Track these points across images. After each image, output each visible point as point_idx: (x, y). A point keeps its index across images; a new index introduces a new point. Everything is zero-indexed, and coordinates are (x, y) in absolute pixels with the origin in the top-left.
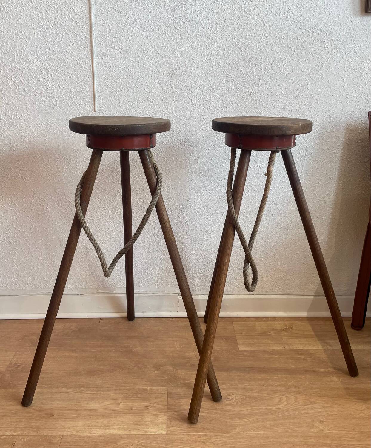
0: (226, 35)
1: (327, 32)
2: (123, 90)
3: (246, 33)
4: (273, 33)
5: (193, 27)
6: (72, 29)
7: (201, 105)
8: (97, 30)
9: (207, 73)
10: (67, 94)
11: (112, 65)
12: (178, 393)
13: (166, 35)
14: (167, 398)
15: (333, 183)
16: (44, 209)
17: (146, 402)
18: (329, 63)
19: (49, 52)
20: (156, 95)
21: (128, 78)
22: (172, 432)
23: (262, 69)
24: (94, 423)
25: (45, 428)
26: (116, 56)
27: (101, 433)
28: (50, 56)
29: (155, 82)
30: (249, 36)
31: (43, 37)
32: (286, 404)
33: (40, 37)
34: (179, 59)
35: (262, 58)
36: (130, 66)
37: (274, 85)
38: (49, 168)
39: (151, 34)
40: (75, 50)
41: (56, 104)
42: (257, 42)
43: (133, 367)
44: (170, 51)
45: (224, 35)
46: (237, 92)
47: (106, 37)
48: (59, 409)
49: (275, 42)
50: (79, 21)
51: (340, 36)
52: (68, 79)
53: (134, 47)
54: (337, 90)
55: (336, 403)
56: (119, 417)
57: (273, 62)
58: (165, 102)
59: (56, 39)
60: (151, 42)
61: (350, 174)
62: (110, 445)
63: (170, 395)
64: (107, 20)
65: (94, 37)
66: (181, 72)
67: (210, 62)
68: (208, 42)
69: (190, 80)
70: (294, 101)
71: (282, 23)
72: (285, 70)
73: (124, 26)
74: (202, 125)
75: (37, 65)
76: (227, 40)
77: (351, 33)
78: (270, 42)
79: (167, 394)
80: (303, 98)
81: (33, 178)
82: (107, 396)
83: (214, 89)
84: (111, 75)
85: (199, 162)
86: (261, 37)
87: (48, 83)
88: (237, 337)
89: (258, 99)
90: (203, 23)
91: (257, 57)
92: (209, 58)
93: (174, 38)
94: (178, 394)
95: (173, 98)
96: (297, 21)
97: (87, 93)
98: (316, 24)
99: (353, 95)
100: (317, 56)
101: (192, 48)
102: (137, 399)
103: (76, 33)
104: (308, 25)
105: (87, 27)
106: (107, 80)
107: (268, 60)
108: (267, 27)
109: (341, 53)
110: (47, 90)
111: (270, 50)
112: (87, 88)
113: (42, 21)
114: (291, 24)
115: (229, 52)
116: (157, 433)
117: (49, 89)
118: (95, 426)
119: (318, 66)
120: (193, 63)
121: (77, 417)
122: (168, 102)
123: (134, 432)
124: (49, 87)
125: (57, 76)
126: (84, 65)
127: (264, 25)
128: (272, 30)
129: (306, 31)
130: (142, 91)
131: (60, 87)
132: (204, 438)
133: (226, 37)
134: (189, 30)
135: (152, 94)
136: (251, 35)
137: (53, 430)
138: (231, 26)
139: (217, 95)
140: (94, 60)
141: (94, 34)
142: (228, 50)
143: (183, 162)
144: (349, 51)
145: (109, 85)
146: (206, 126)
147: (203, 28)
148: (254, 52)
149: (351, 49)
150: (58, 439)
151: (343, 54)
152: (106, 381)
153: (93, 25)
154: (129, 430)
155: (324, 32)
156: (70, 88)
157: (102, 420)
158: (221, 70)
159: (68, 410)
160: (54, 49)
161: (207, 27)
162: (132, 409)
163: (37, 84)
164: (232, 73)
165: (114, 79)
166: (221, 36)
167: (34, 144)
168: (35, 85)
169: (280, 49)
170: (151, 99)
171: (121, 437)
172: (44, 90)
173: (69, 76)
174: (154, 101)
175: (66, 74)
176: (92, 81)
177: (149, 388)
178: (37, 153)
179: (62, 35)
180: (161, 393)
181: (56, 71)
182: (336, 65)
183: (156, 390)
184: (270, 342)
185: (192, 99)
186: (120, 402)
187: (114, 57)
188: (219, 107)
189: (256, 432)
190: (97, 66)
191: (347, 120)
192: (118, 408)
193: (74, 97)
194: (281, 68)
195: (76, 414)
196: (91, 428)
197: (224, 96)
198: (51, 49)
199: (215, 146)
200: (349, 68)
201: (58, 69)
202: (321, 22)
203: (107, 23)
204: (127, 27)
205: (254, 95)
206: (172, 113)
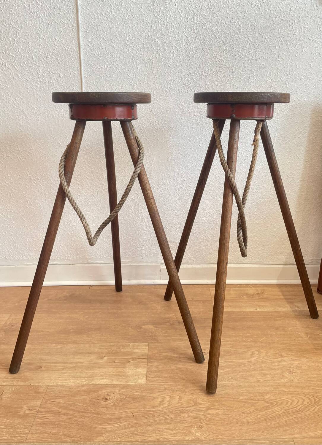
0: (202, 23)
1: (295, 20)
2: (108, 75)
3: (220, 21)
4: (245, 21)
5: (171, 16)
6: (60, 18)
7: (180, 89)
8: (83, 18)
9: (185, 59)
10: (56, 79)
11: (98, 52)
13: (147, 23)
15: (301, 161)
16: (38, 186)
18: (297, 49)
19: (40, 40)
20: (138, 79)
21: (112, 64)
22: (151, 382)
23: (236, 55)
26: (101, 43)
27: (85, 383)
28: (41, 44)
29: (137, 68)
30: (223, 23)
31: (34, 26)
33: (31, 26)
35: (235, 45)
36: (114, 53)
37: (246, 70)
38: (41, 148)
39: (133, 22)
40: (63, 38)
41: (47, 89)
42: (231, 29)
43: (118, 326)
45: (200, 23)
46: (212, 77)
47: (91, 25)
48: (46, 363)
49: (247, 29)
50: (66, 10)
51: (307, 23)
52: (57, 65)
53: (118, 35)
54: (305, 74)
55: (305, 357)
56: (102, 369)
57: (246, 48)
58: (147, 86)
59: (46, 28)
60: (133, 30)
61: (316, 153)
62: (92, 394)
64: (92, 9)
65: (80, 25)
66: (161, 58)
67: (187, 49)
68: (186, 30)
69: (169, 66)
70: (265, 85)
71: (254, 12)
72: (256, 56)
73: (108, 15)
74: (181, 108)
75: (29, 53)
76: (203, 27)
77: (317, 21)
78: (243, 29)
80: (274, 82)
81: (27, 158)
82: (92, 351)
83: (192, 74)
84: (96, 61)
85: (178, 142)
86: (234, 25)
87: (39, 69)
89: (232, 83)
90: (181, 12)
91: (231, 43)
92: (187, 45)
93: (154, 26)
95: (154, 83)
96: (267, 10)
97: (75, 79)
98: (285, 12)
99: (319, 79)
100: (286, 43)
101: (171, 35)
103: (64, 22)
104: (277, 13)
105: (73, 16)
106: (93, 66)
107: (241, 46)
108: (240, 15)
109: (308, 40)
110: (39, 76)
111: (243, 36)
112: (75, 73)
113: (32, 11)
114: (262, 13)
115: (205, 39)
117: (40, 75)
119: (287, 52)
120: (172, 50)
121: (63, 369)
122: (149, 86)
124: (40, 73)
125: (47, 62)
126: (72, 52)
127: (237, 14)
128: (244, 18)
129: (276, 19)
130: (125, 76)
131: (50, 72)
133: (202, 25)
134: (168, 18)
135: (134, 79)
136: (225, 23)
138: (207, 14)
139: (195, 80)
140: (81, 47)
141: (81, 23)
142: (204, 37)
143: (163, 142)
144: (315, 37)
145: (94, 71)
146: (184, 109)
147: (181, 17)
148: (228, 39)
149: (318, 35)
151: (310, 40)
152: (92, 338)
153: (79, 15)
154: (111, 380)
155: (292, 20)
156: (59, 74)
157: (87, 372)
158: (198, 56)
160: (44, 37)
161: (185, 15)
162: (115, 362)
163: (29, 70)
164: (208, 59)
165: (100, 65)
166: (197, 24)
167: (28, 126)
168: (27, 71)
169: (252, 36)
170: (133, 84)
171: (103, 387)
172: (35, 76)
173: (58, 62)
174: (136, 85)
175: (55, 60)
176: (79, 67)
178: (31, 135)
179: (52, 24)
181: (46, 57)
182: (303, 51)
185: (171, 83)
186: (104, 355)
187: (99, 44)
188: (196, 90)
189: (230, 382)
190: (83, 53)
191: (313, 102)
193: (63, 82)
194: (252, 54)
195: (62, 367)
196: (75, 379)
197: (201, 81)
198: (41, 37)
199: (192, 128)
200: (316, 54)
201: (48, 55)
202: (289, 11)
203: (92, 13)
204: (111, 16)
205: (228, 80)
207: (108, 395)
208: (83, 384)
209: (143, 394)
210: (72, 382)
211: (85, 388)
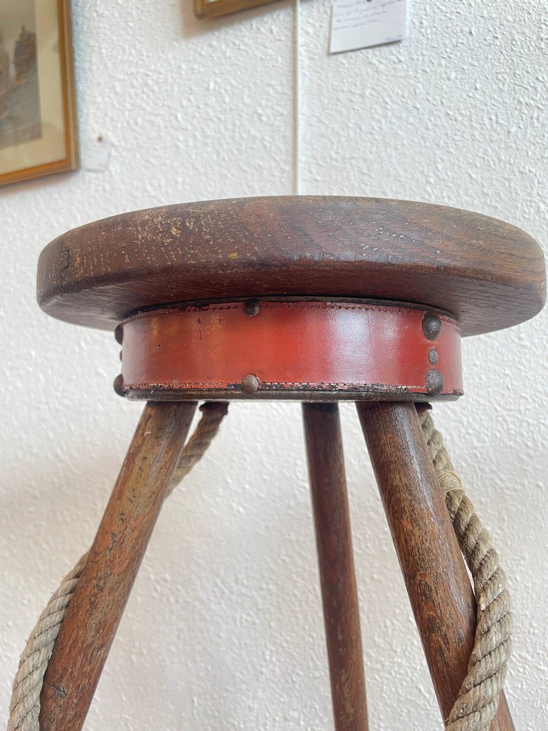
34: (536, 184)
44: (508, 166)
206: (516, 340)
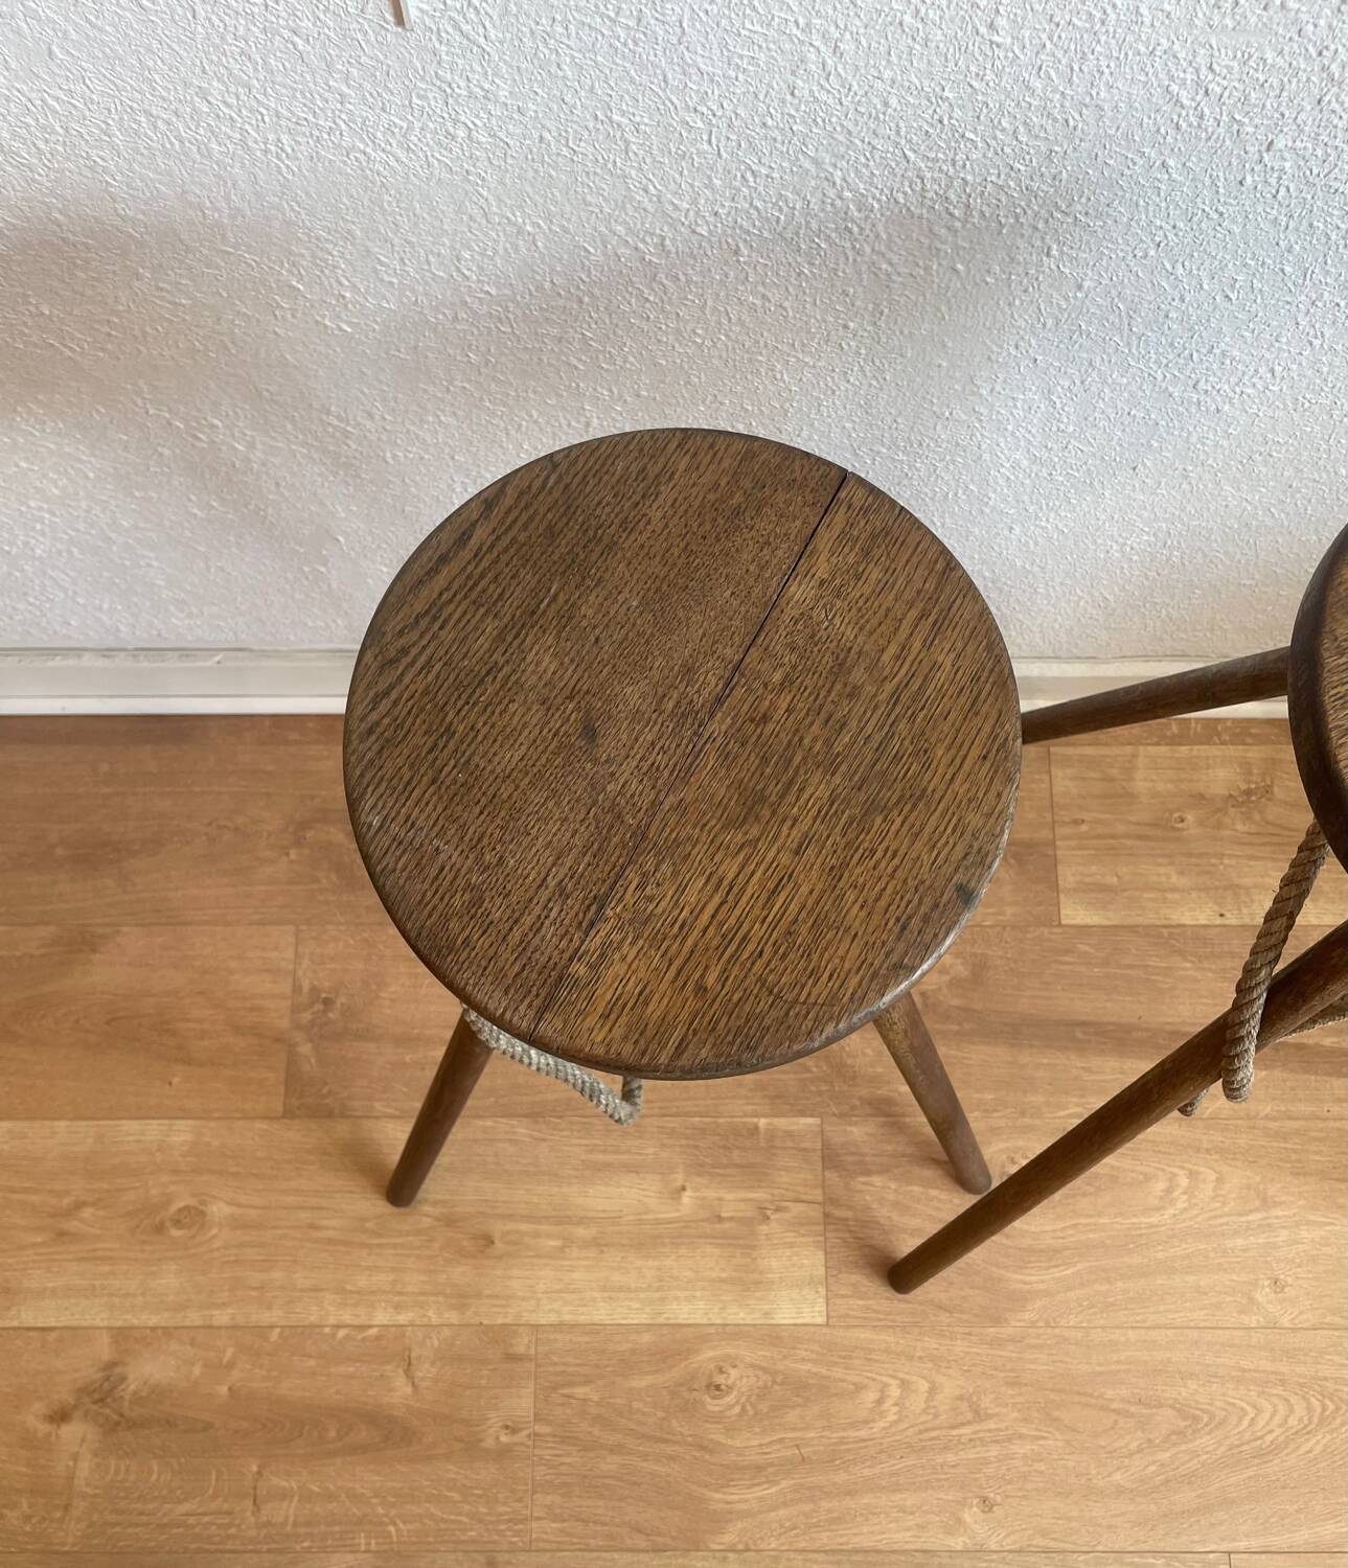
12: (853, 1149)
14: (820, 1172)
17: (759, 1187)
24: (617, 1278)
25: (479, 1295)
27: (644, 1319)
32: (1186, 1205)
63: (830, 1158)
79: (819, 1153)
88: (1058, 843)
94: (853, 1154)
102: (729, 1171)
116: (800, 1321)
118: (621, 1289)
121: (562, 1249)
123: (739, 1315)
132: (931, 1343)
137: (503, 1302)
150: (526, 1340)
154: (720, 1305)
157: (639, 1263)
159: (530, 1218)
171: (701, 1335)
177: (762, 1122)
180: (803, 1145)
183: (786, 1131)
184: (1174, 879)
192: (678, 1211)
196: (610, 1298)
207: (721, 1371)
208: (635, 1322)
209: (823, 1371)
210: (603, 1311)
211: (647, 1338)
